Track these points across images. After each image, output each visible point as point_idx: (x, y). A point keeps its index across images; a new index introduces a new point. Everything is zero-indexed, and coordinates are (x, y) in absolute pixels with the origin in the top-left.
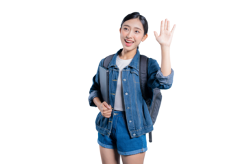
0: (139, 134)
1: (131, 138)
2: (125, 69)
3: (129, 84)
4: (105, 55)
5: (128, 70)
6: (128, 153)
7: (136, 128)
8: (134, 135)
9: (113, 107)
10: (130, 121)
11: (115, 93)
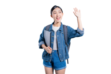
0: (64, 60)
1: (61, 62)
2: (57, 31)
3: (60, 38)
4: (46, 25)
5: (59, 31)
6: (59, 69)
7: (63, 57)
8: (62, 60)
9: (52, 48)
10: (60, 54)
11: (53, 42)
